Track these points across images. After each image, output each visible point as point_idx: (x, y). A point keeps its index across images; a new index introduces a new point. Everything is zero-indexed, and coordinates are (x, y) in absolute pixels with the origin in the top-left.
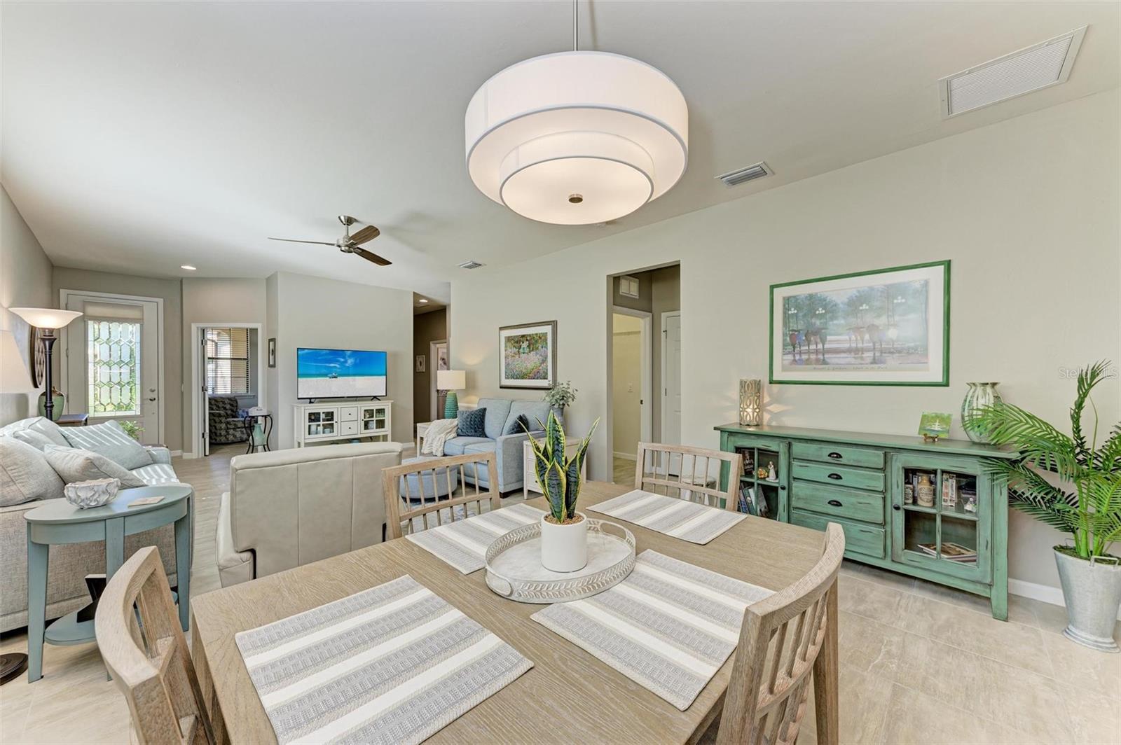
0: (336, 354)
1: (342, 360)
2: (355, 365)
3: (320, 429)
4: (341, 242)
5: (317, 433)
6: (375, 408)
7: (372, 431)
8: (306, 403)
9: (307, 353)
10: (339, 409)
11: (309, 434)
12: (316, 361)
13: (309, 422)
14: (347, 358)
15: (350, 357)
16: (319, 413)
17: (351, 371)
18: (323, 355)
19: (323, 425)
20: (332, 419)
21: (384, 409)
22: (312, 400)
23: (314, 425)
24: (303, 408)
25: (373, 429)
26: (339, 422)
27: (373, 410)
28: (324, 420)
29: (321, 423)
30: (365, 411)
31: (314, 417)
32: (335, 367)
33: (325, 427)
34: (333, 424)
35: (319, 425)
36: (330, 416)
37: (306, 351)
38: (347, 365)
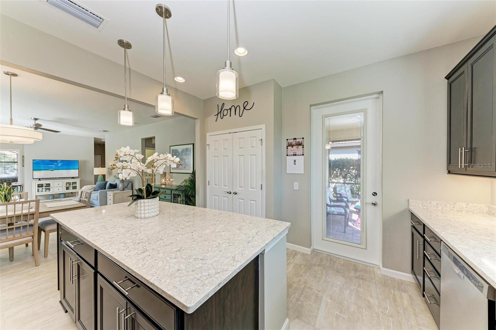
0: (52, 162)
1: (56, 164)
2: (62, 165)
3: (44, 190)
4: (32, 126)
5: (42, 192)
6: (71, 182)
7: (70, 190)
8: (37, 180)
9: (38, 162)
10: (53, 182)
11: (38, 192)
12: (44, 164)
13: (38, 187)
14: (58, 163)
15: (60, 163)
16: (43, 184)
17: (61, 168)
18: (46, 162)
19: (45, 188)
20: (50, 186)
21: (76, 182)
22: (41, 179)
23: (40, 189)
24: (34, 183)
25: (70, 189)
26: (53, 187)
27: (70, 183)
28: (45, 187)
29: (44, 188)
30: (66, 183)
31: (40, 186)
32: (53, 167)
33: (46, 189)
34: (50, 188)
35: (43, 189)
36: (48, 185)
37: (37, 161)
38: (59, 166)
